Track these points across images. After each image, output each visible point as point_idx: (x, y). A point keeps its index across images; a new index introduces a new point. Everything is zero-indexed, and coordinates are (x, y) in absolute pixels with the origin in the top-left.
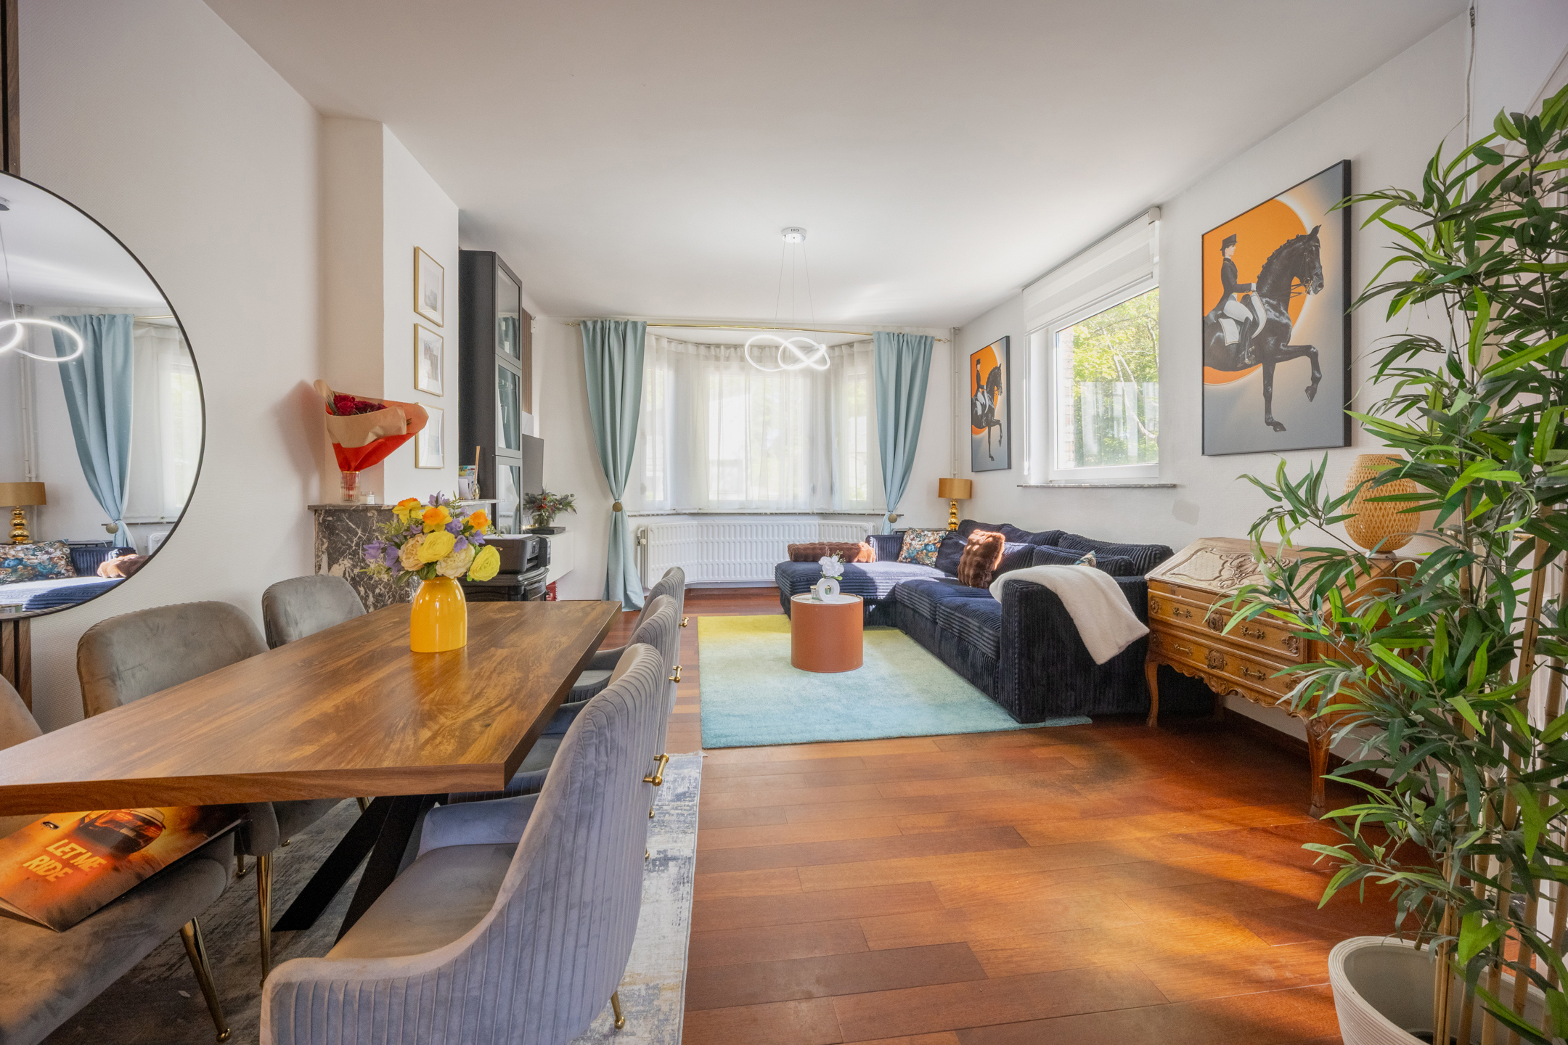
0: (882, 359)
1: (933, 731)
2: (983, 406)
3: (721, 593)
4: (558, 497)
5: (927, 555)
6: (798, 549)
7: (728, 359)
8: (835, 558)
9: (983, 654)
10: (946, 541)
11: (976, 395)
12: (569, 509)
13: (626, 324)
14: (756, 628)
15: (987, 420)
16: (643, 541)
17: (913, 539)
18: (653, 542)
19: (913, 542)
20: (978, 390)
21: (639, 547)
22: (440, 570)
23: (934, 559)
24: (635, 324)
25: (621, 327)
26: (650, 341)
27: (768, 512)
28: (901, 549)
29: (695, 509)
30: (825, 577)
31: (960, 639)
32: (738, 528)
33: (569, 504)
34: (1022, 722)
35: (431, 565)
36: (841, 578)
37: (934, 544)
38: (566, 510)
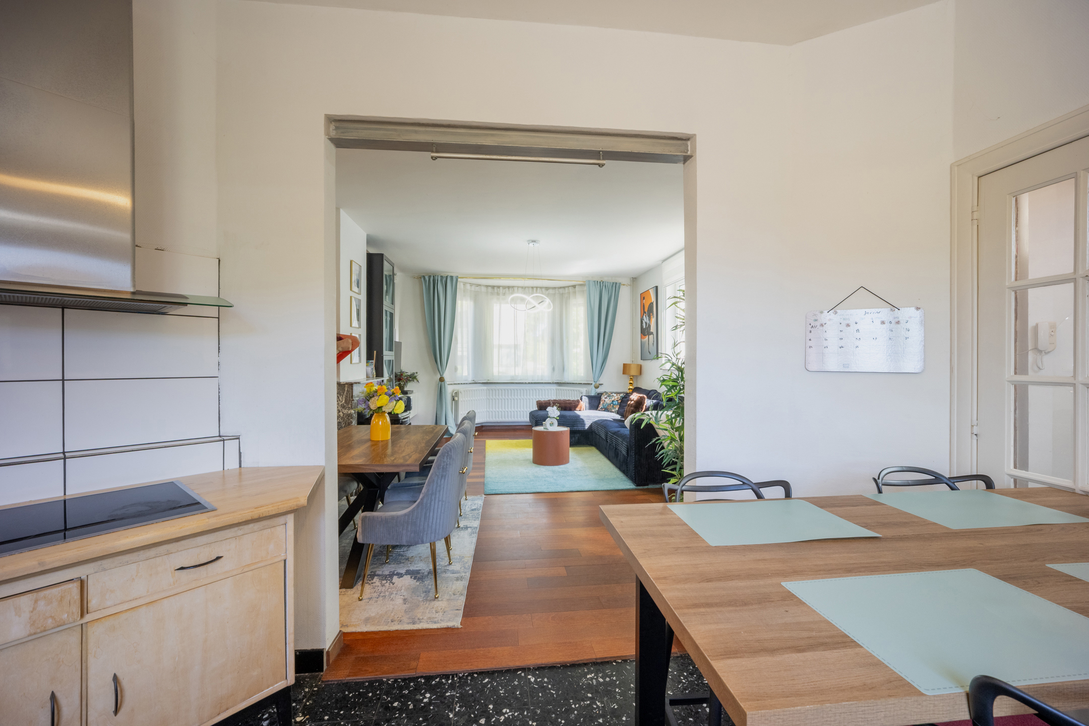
0: (591, 295)
1: (593, 489)
2: (646, 323)
3: (500, 428)
4: (409, 374)
5: (613, 406)
6: (542, 403)
7: (504, 294)
8: (555, 408)
9: (623, 455)
10: (624, 399)
11: (643, 317)
12: (415, 381)
13: (447, 277)
14: (517, 446)
15: (647, 331)
16: (456, 398)
17: (606, 398)
18: (461, 399)
19: (606, 400)
20: (643, 314)
21: (454, 402)
22: (384, 409)
23: (617, 409)
24: (452, 277)
25: (444, 279)
26: (460, 286)
27: (527, 382)
28: (600, 403)
29: (486, 380)
30: (550, 417)
31: (616, 449)
32: (510, 391)
33: (415, 378)
34: (637, 486)
35: (380, 408)
36: (558, 418)
37: (617, 401)
38: (414, 381)
